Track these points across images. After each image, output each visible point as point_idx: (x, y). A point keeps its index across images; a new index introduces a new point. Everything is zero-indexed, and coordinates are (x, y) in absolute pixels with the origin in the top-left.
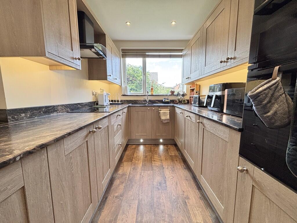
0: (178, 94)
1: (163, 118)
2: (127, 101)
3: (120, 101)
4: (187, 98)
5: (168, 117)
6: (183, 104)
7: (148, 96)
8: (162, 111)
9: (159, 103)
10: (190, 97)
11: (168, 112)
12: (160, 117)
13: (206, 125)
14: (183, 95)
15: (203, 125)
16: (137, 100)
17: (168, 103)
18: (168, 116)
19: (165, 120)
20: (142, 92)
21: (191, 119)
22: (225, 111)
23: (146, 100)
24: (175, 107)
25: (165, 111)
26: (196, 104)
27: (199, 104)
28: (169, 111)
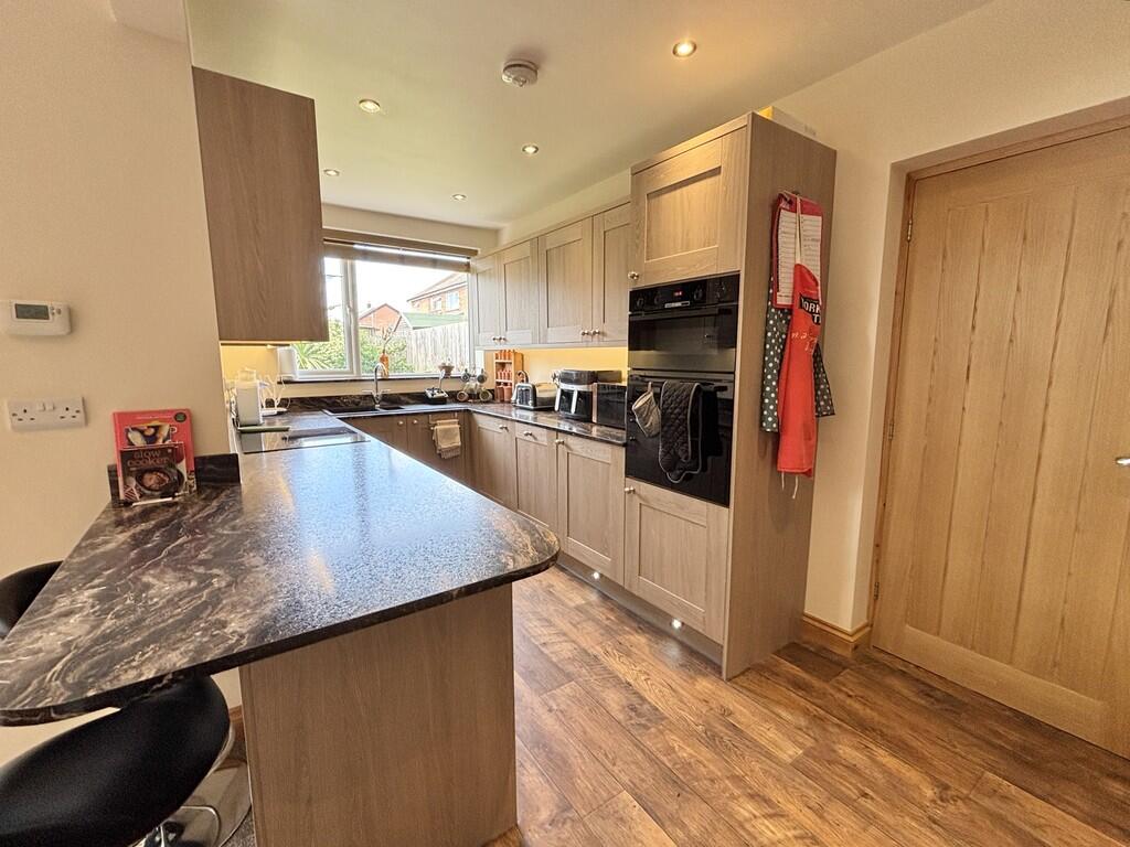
0: (467, 377)
1: (443, 446)
2: (301, 400)
3: (276, 404)
4: (489, 384)
5: (457, 441)
6: (481, 402)
7: (379, 383)
8: (441, 426)
9: (411, 402)
10: (499, 384)
11: (454, 429)
12: (434, 443)
13: (572, 447)
14: (482, 379)
15: (568, 446)
16: (339, 397)
17: (442, 401)
18: (458, 438)
19: (451, 450)
20: (348, 369)
21: (535, 438)
22: (594, 420)
23: (372, 396)
24: (475, 415)
25: (447, 427)
26: (527, 404)
27: (535, 404)
28: (457, 426)
